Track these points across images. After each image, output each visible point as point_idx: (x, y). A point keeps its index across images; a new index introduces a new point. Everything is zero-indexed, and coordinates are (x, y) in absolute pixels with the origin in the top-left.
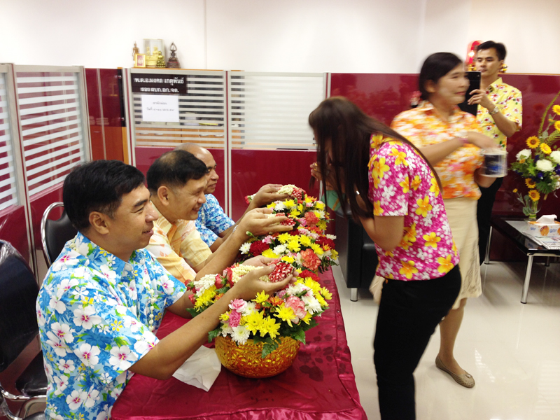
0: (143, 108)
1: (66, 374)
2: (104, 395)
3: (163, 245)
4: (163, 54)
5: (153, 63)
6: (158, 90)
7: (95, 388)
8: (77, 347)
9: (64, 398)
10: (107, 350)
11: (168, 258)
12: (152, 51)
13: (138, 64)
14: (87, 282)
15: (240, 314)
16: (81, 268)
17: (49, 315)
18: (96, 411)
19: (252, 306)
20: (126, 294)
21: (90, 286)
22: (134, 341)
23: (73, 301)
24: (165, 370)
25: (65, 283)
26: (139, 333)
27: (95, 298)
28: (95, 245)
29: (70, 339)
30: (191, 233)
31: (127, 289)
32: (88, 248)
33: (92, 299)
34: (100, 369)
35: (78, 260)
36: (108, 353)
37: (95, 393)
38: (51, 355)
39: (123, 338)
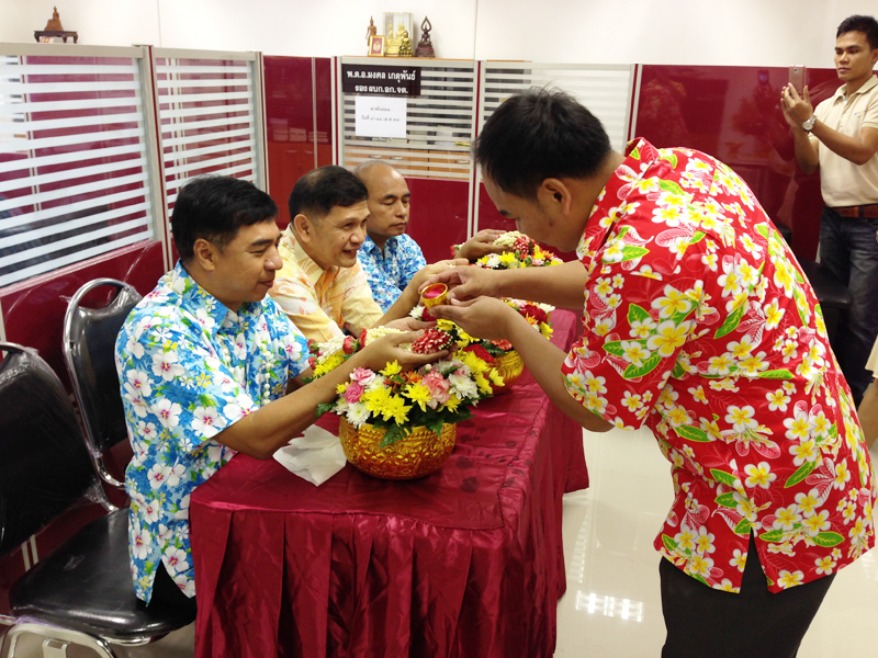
0: (357, 116)
1: (146, 441)
2: (193, 473)
3: (304, 299)
4: (411, 36)
5: (394, 50)
6: (379, 89)
7: (180, 462)
8: (155, 402)
9: (145, 472)
10: (190, 409)
11: (311, 317)
12: (396, 31)
13: (373, 51)
14: (172, 323)
15: (363, 388)
16: (171, 307)
17: (125, 360)
18: (181, 492)
19: (381, 380)
20: (230, 349)
21: (175, 328)
22: (224, 403)
23: (152, 343)
24: (261, 445)
25: (146, 321)
26: (232, 394)
27: (179, 342)
28: (194, 282)
29: (147, 392)
30: (358, 289)
31: (231, 343)
32: (184, 285)
33: (176, 344)
34: (180, 433)
35: (168, 298)
36: (191, 414)
37: (180, 468)
38: (131, 414)
39: (208, 396)
